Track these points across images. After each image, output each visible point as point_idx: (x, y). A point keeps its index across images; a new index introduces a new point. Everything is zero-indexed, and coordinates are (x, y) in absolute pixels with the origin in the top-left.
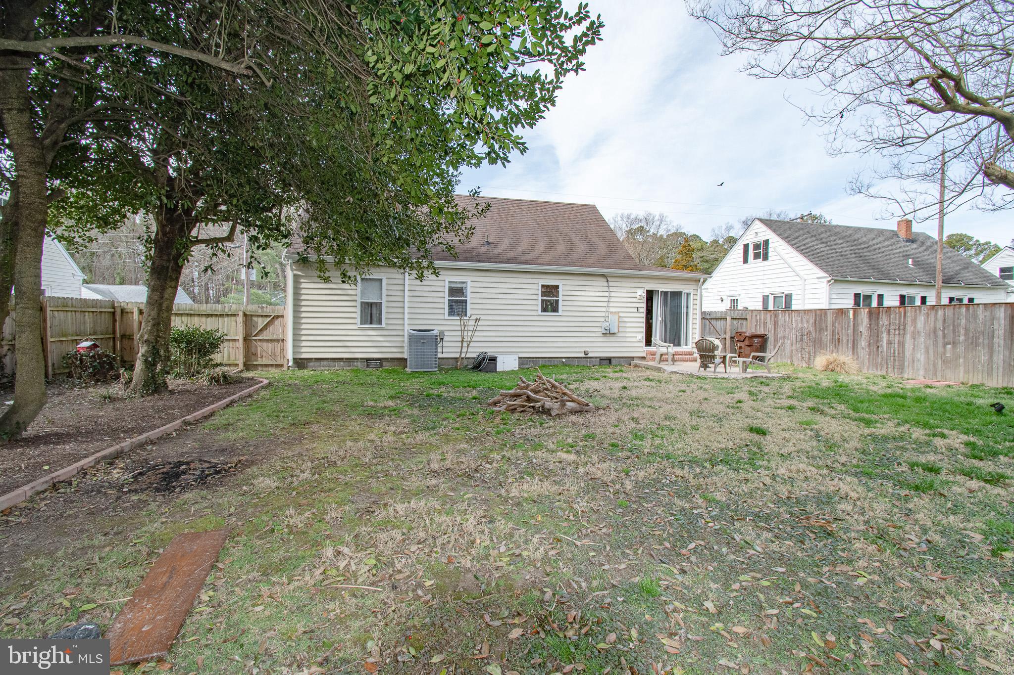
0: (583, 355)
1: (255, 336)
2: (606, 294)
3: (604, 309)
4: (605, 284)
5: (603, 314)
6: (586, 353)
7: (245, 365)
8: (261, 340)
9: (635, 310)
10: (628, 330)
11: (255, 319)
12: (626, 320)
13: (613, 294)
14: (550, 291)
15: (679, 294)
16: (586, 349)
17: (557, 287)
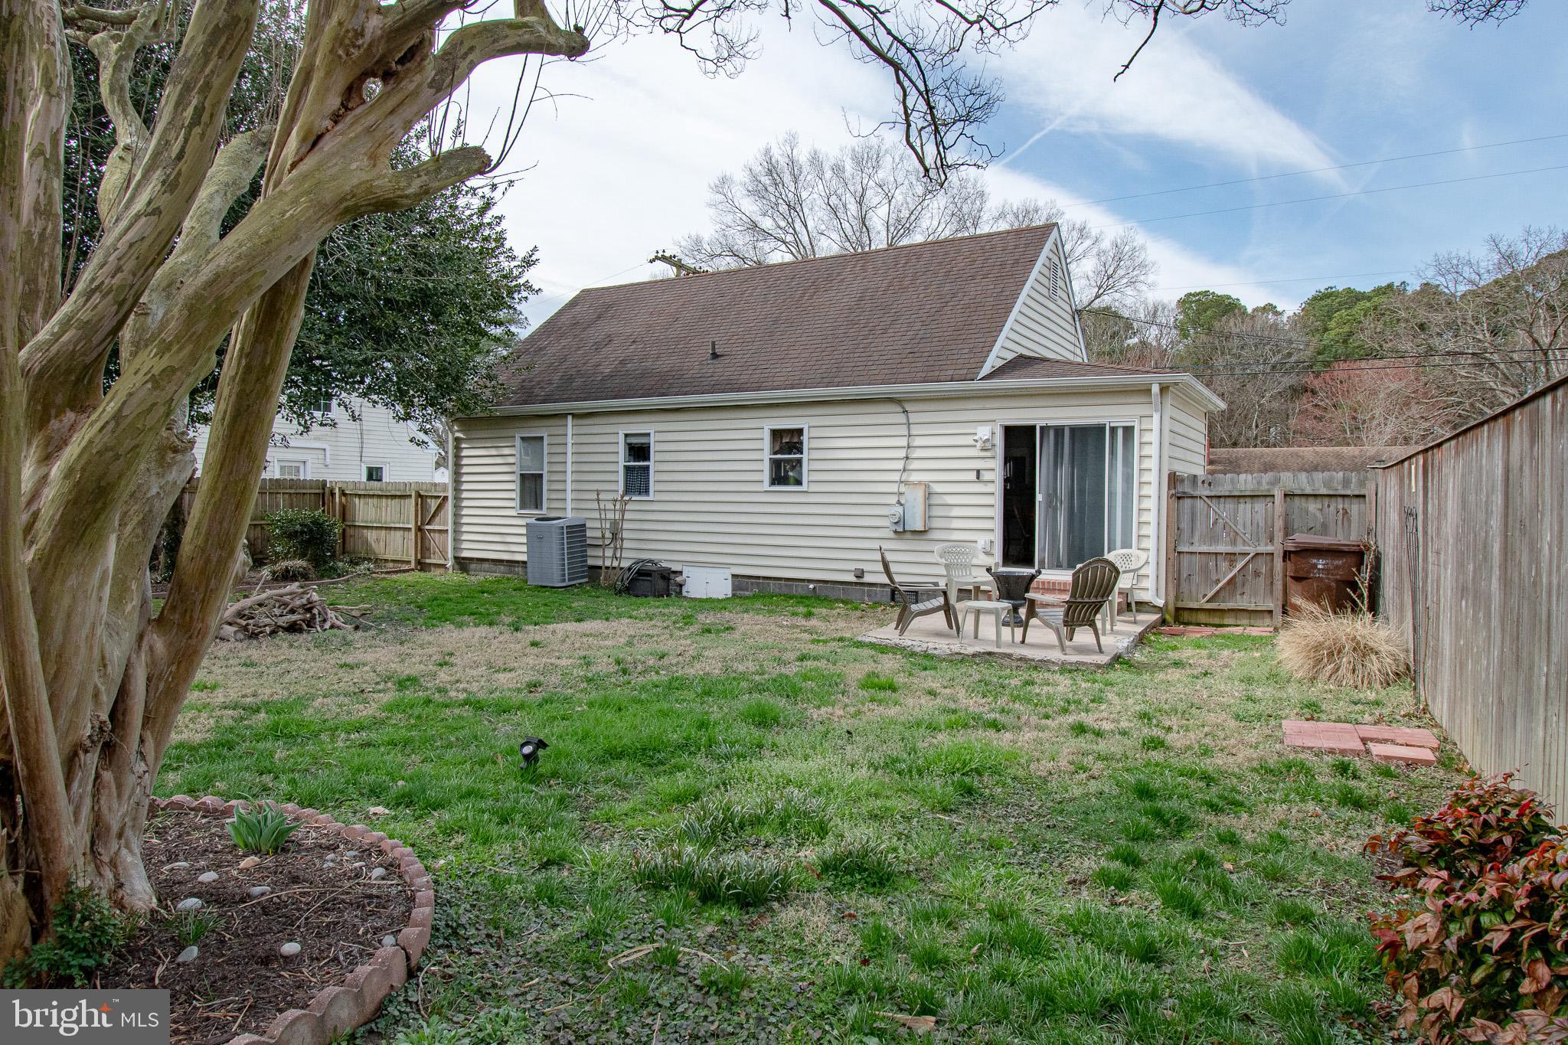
0: (851, 578)
1: (429, 523)
2: (903, 442)
3: (896, 477)
4: (902, 418)
5: (894, 488)
6: (860, 574)
7: (419, 562)
8: (434, 531)
9: (973, 476)
10: (956, 524)
11: (429, 500)
12: (950, 500)
13: (918, 442)
14: (788, 442)
15: (1096, 432)
16: (860, 566)
17: (800, 432)
